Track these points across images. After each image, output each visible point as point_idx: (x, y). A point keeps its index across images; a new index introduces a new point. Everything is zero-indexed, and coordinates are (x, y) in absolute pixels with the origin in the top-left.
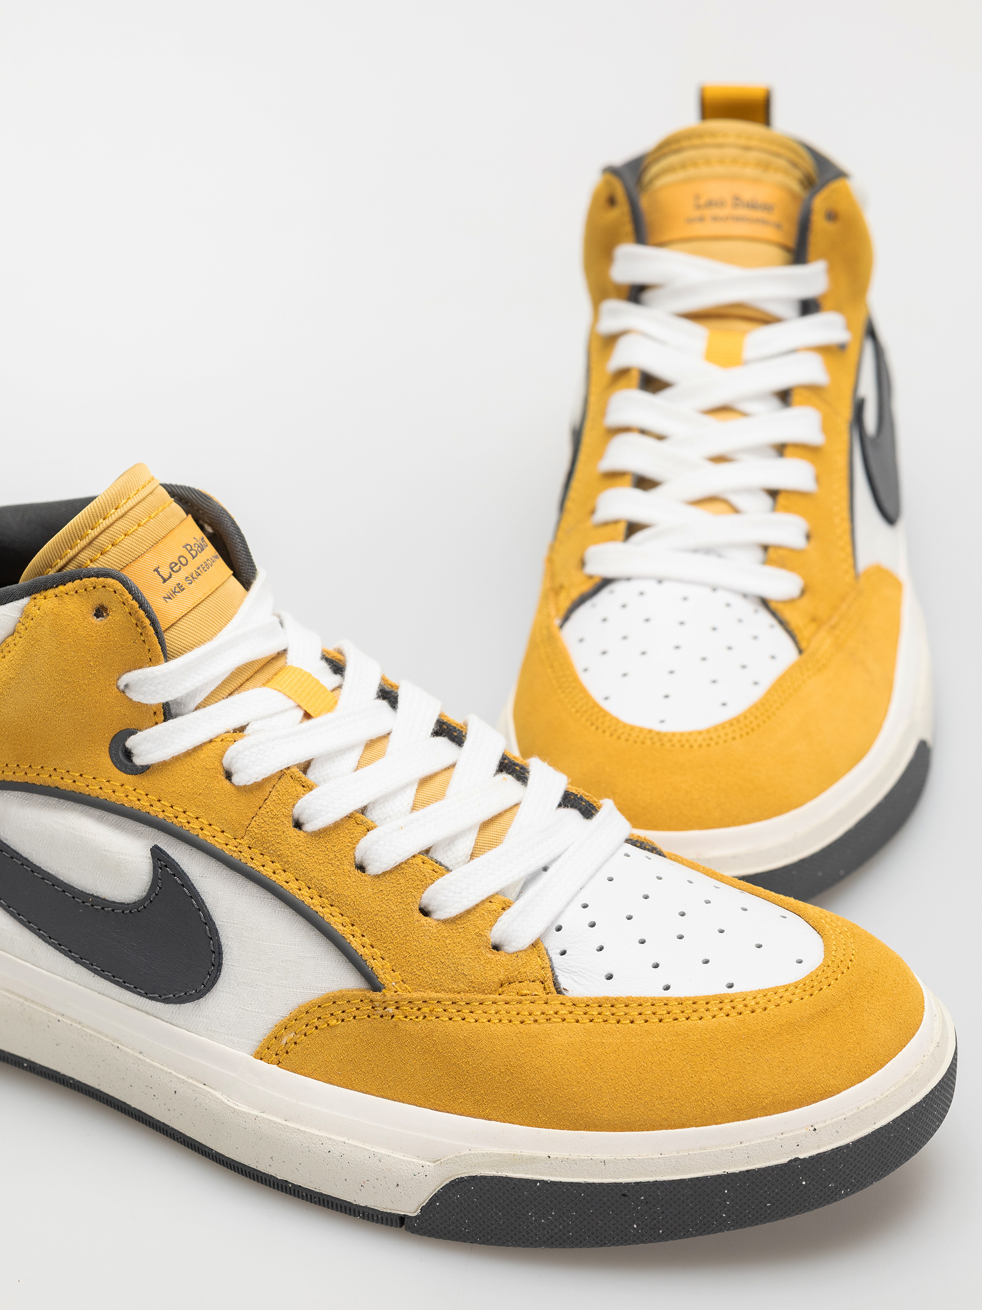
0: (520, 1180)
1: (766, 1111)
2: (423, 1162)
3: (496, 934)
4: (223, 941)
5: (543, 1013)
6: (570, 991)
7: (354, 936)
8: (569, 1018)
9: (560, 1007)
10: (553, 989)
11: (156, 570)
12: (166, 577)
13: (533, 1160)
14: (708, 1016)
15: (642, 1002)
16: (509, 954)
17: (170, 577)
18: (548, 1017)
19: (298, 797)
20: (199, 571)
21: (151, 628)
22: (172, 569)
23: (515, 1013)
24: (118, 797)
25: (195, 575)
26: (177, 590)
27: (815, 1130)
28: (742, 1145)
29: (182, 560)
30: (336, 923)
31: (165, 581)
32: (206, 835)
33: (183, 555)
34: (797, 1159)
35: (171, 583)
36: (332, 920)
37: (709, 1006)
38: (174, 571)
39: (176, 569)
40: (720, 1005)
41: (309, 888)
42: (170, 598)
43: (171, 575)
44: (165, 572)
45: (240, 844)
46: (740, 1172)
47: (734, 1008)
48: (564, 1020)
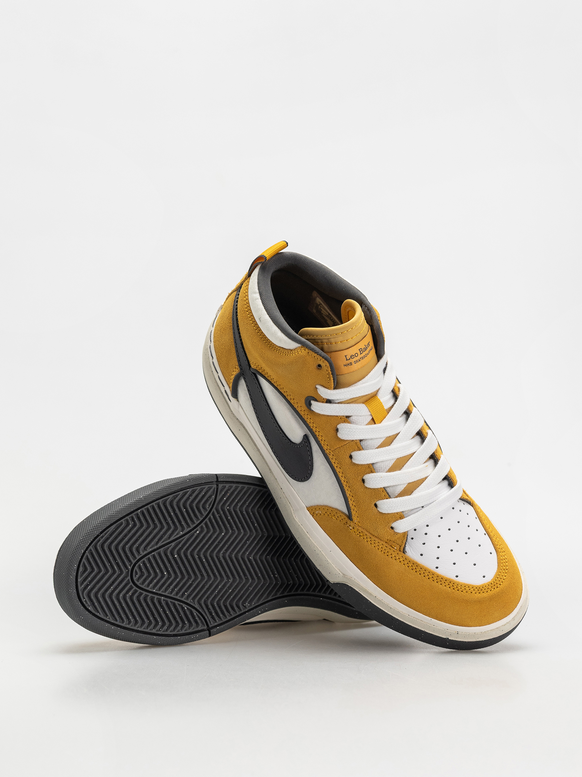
0: (364, 597)
1: (445, 622)
2: (340, 572)
3: (394, 525)
4: (313, 472)
5: (395, 556)
6: (407, 553)
7: (351, 500)
8: (402, 562)
9: (401, 557)
10: (402, 550)
11: (346, 356)
12: (348, 359)
13: (371, 594)
14: (444, 585)
15: (426, 570)
16: (395, 532)
17: (349, 359)
18: (396, 558)
19: (355, 450)
20: (360, 359)
21: (333, 380)
22: (351, 357)
23: (387, 551)
24: (302, 413)
25: (358, 361)
26: (350, 364)
27: (458, 633)
28: (434, 626)
29: (356, 355)
30: (348, 493)
31: (347, 360)
32: (322, 443)
33: (358, 353)
34: (448, 638)
35: (348, 362)
36: (347, 492)
37: (446, 582)
38: (351, 358)
39: (353, 357)
40: (449, 583)
41: (345, 478)
42: (346, 366)
43: (350, 359)
44: (348, 357)
45: (331, 452)
46: (429, 633)
47: (453, 586)
48: (400, 562)
